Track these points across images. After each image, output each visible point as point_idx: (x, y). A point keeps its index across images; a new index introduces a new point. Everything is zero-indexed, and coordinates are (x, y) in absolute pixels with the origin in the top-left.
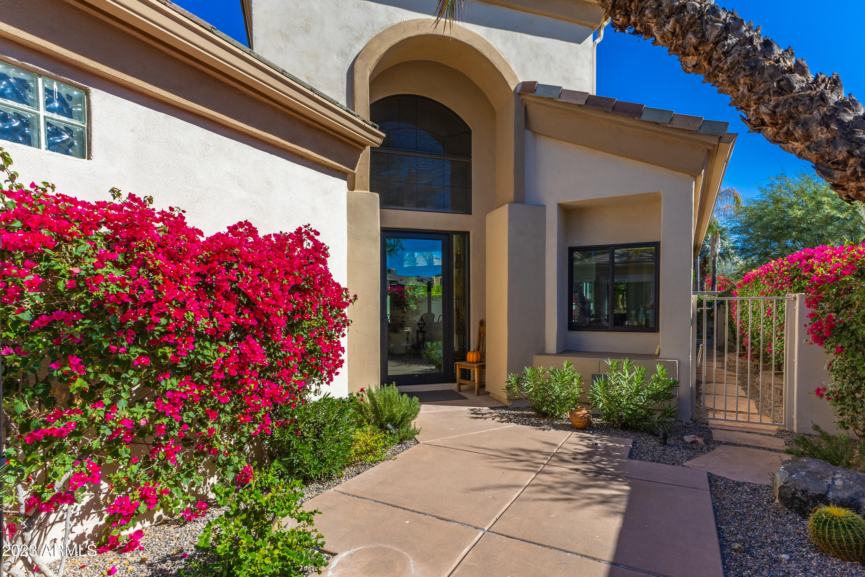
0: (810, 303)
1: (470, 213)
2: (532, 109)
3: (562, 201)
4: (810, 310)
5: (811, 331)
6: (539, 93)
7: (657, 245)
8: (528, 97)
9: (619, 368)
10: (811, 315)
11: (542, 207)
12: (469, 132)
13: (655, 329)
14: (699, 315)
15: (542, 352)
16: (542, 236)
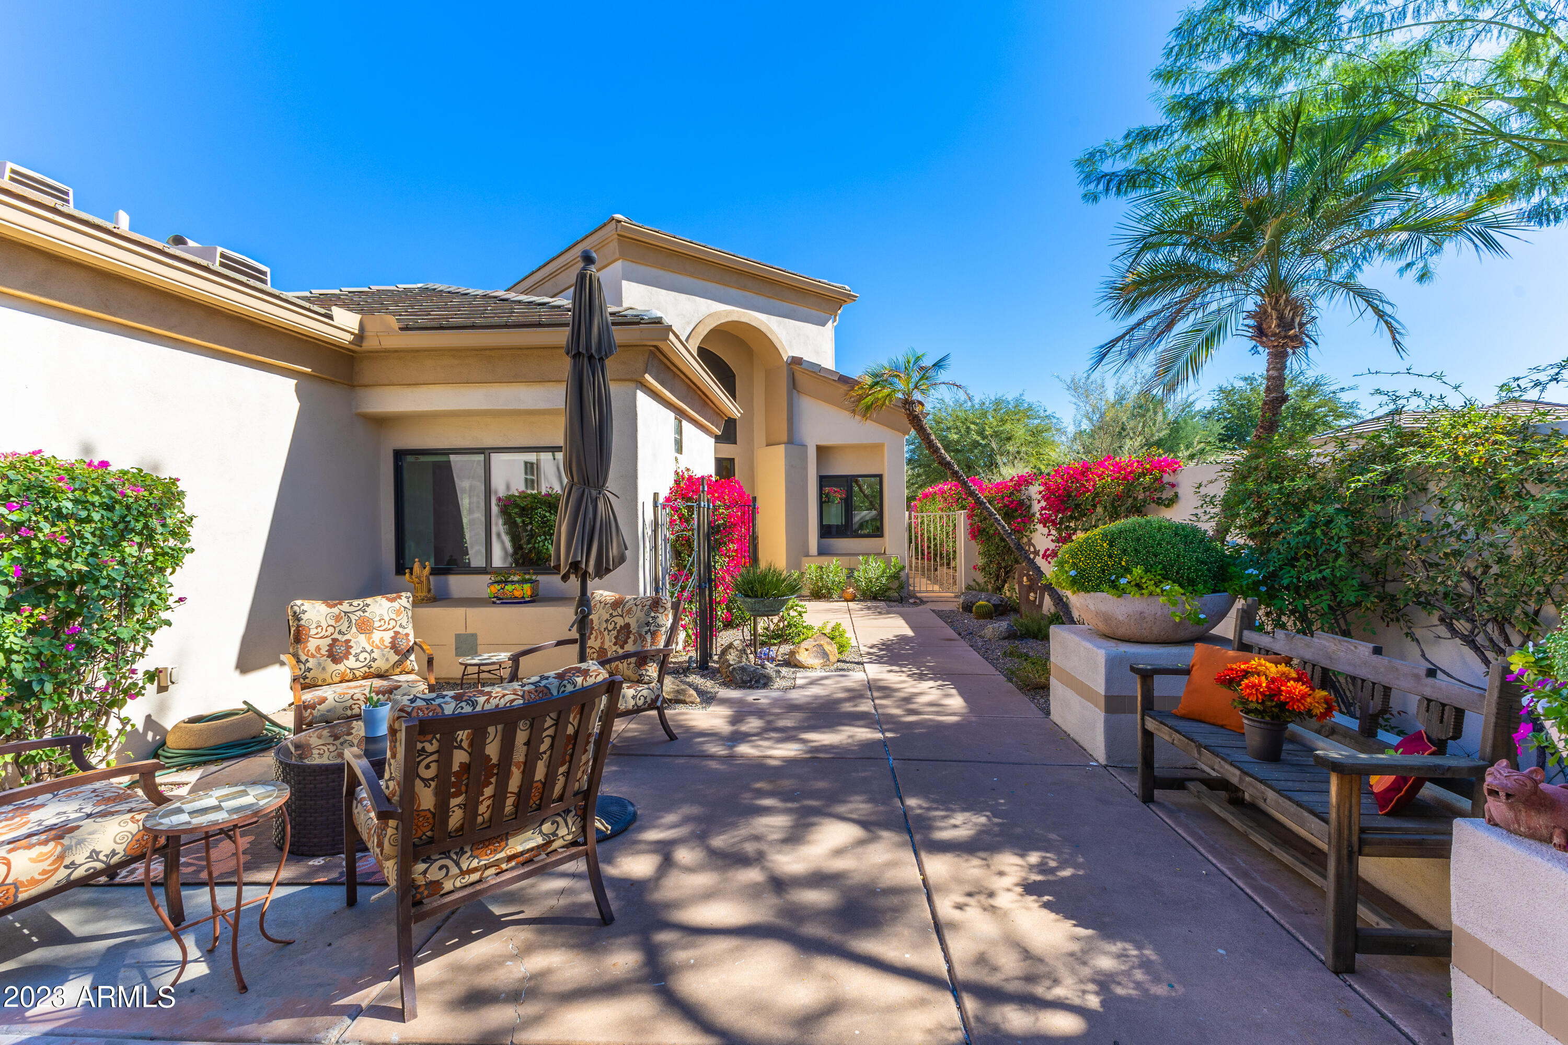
0: (970, 517)
1: (735, 443)
2: (798, 376)
3: (819, 443)
4: (970, 521)
5: (970, 533)
6: (804, 366)
7: (880, 477)
8: (795, 367)
9: (867, 562)
10: (970, 524)
11: (804, 446)
12: (734, 376)
13: (881, 535)
14: (910, 524)
15: (807, 555)
16: (805, 468)
